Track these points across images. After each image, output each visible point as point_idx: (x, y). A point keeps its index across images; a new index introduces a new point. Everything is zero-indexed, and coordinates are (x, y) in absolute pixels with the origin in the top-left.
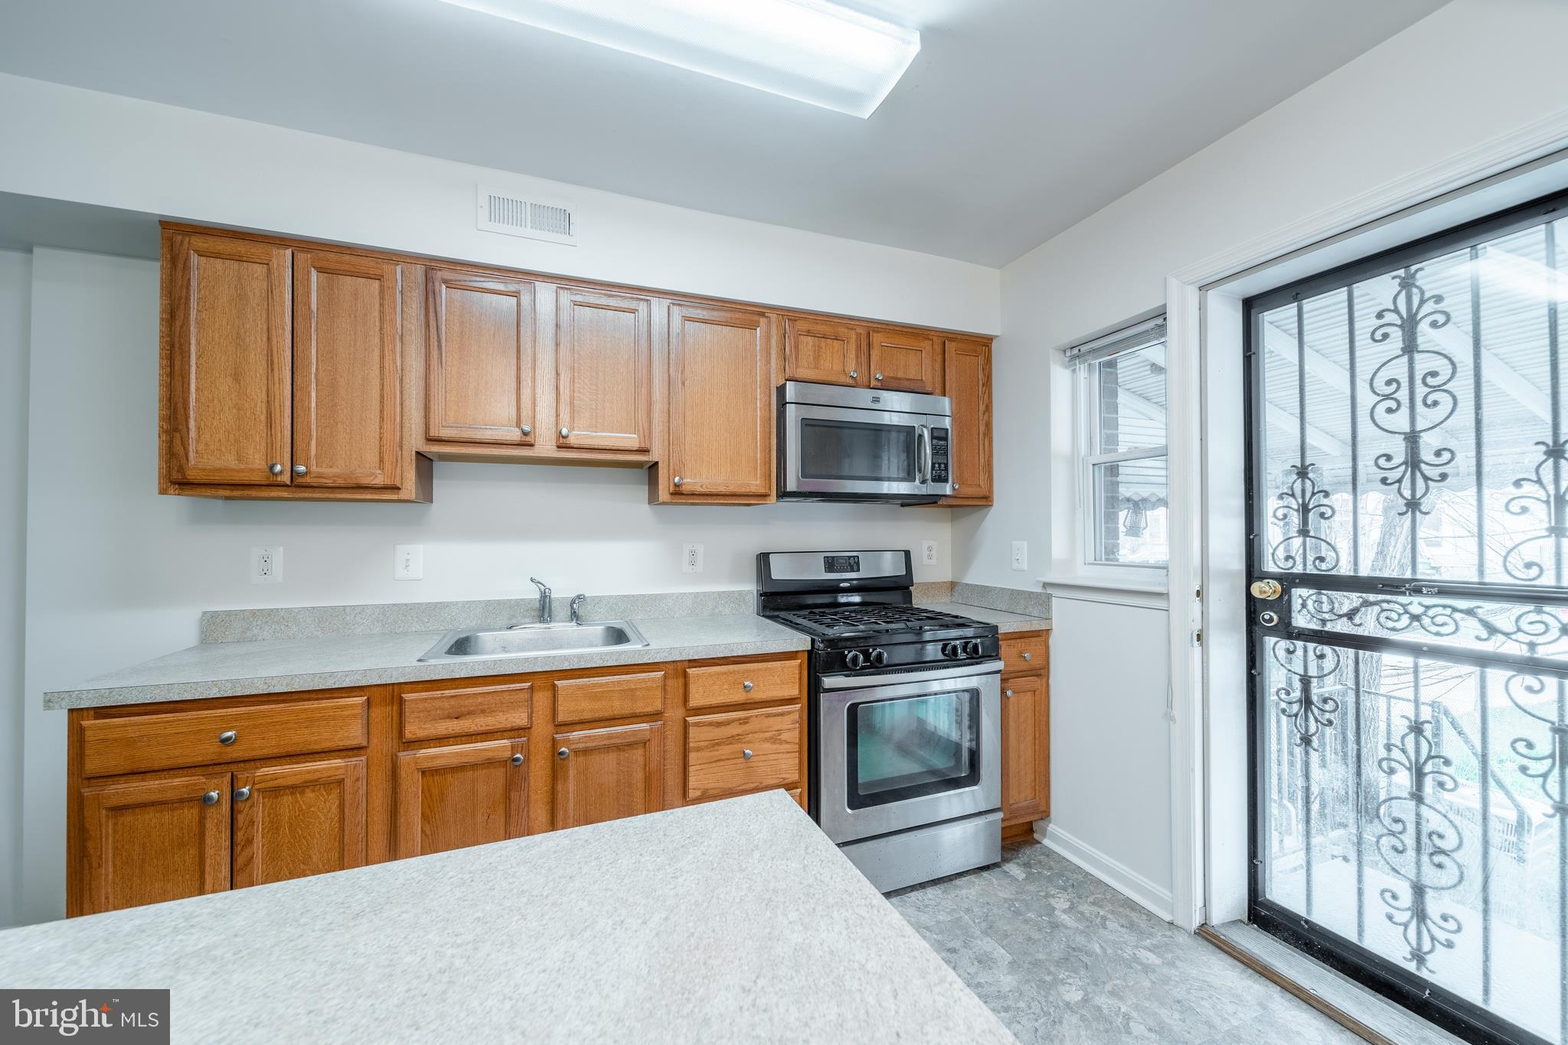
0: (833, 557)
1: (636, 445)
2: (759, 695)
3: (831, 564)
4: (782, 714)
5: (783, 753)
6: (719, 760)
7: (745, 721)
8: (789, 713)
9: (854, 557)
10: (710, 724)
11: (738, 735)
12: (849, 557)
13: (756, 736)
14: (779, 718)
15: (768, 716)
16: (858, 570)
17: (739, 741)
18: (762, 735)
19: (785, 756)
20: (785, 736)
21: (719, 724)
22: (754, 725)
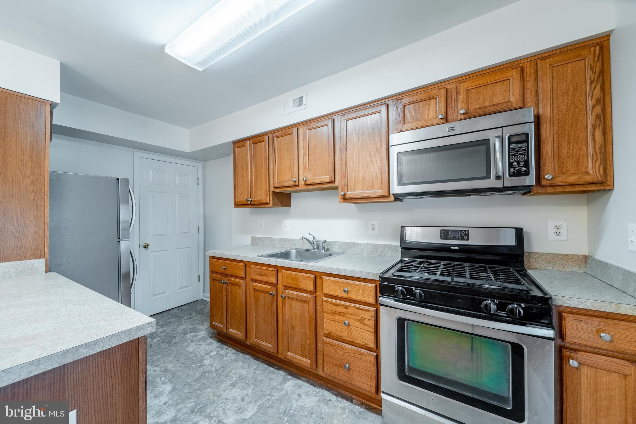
0: (448, 231)
1: (328, 180)
2: (353, 296)
3: (445, 234)
4: (365, 310)
5: (366, 330)
6: (336, 321)
7: (347, 307)
8: (369, 311)
9: (465, 231)
10: (332, 303)
11: (344, 313)
12: (461, 231)
13: (352, 316)
14: (364, 312)
15: (358, 308)
16: (468, 239)
17: (344, 316)
18: (355, 317)
19: (367, 332)
20: (366, 322)
21: (335, 305)
22: (350, 310)
